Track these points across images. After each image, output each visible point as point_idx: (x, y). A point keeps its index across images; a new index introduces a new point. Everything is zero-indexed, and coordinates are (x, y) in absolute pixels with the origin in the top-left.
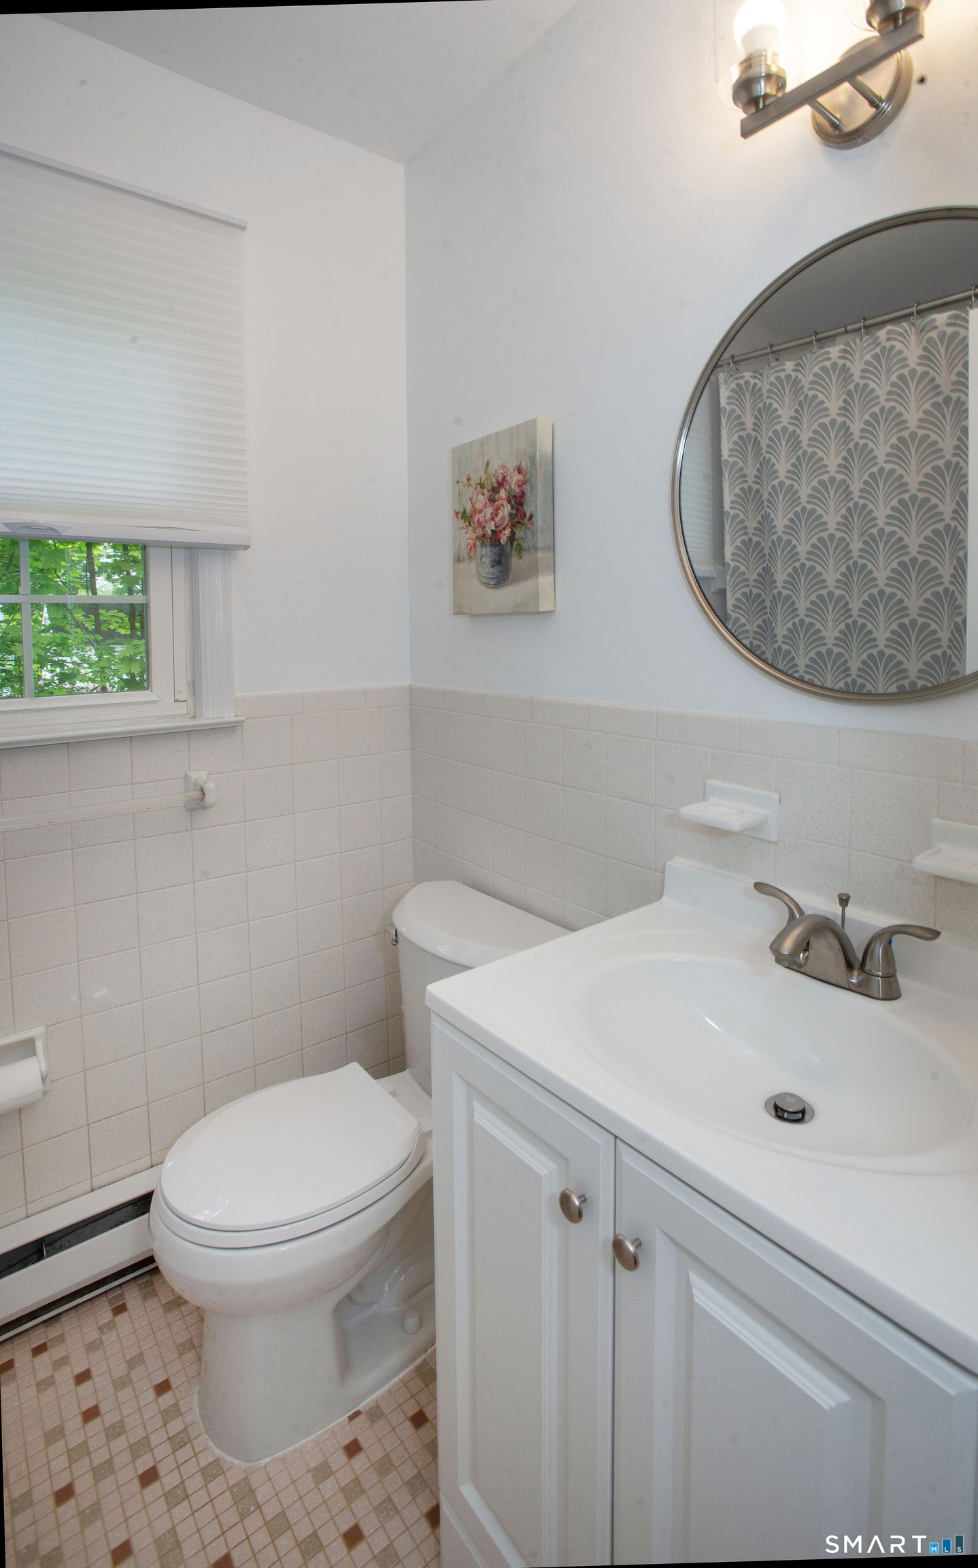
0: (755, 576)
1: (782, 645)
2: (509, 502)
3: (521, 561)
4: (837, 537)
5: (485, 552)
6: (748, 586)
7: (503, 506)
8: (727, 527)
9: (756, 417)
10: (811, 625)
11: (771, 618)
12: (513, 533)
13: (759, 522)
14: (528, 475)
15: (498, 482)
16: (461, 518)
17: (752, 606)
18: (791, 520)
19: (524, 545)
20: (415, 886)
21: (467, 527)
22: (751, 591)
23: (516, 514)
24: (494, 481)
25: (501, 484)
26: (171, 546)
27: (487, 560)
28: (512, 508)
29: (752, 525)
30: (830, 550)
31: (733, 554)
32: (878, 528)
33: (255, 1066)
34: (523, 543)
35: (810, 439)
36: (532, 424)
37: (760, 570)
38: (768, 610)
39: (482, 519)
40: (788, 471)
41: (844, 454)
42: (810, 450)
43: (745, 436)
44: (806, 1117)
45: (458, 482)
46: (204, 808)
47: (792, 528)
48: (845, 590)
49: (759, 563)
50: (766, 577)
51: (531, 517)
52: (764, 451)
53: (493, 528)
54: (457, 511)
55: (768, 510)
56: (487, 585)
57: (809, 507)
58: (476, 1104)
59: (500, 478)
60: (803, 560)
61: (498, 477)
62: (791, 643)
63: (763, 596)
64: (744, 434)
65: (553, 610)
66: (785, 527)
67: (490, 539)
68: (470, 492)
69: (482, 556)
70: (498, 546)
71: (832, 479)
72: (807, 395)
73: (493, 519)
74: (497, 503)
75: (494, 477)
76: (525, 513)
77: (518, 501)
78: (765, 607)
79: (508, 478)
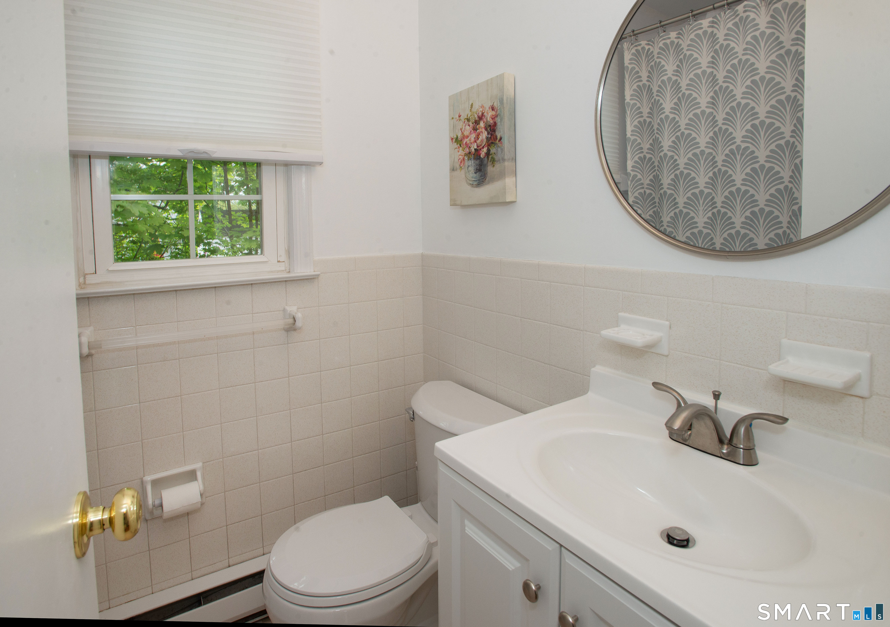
0: (648, 182)
1: (667, 228)
2: (486, 129)
3: (494, 168)
4: (706, 152)
5: (470, 164)
6: (643, 188)
7: (482, 132)
8: (629, 148)
9: (649, 72)
10: (688, 214)
11: (659, 210)
12: (489, 150)
13: (651, 144)
14: (499, 111)
15: (479, 117)
16: (455, 142)
17: (646, 203)
18: (673, 142)
19: (496, 158)
20: (424, 384)
21: (459, 148)
22: (645, 192)
23: (491, 138)
24: (476, 116)
25: (481, 118)
26: (275, 164)
27: (472, 169)
28: (488, 134)
29: (646, 146)
30: (701, 161)
31: (633, 167)
32: (736, 145)
33: (325, 496)
34: (495, 157)
35: (687, 85)
36: (501, 77)
37: (651, 177)
38: (657, 204)
39: (468, 142)
40: (672, 108)
41: (712, 94)
42: (687, 92)
43: (641, 86)
44: (690, 544)
45: (453, 118)
46: (295, 330)
47: (675, 147)
48: (712, 189)
49: (651, 172)
50: (656, 182)
51: (501, 139)
52: (655, 94)
53: (476, 147)
54: (452, 137)
55: (657, 136)
56: (472, 185)
57: (687, 132)
58: (467, 522)
59: (480, 114)
60: (681, 169)
61: (479, 113)
62: (673, 226)
63: (654, 195)
64: (640, 84)
65: (515, 200)
66: (669, 146)
67: (474, 154)
68: (460, 124)
69: (469, 166)
70: (479, 159)
71: (703, 112)
72: (685, 54)
73: (475, 141)
74: (478, 131)
75: (476, 114)
76: (496, 137)
77: (492, 129)
78: (655, 203)
79: (485, 114)
